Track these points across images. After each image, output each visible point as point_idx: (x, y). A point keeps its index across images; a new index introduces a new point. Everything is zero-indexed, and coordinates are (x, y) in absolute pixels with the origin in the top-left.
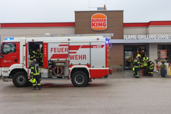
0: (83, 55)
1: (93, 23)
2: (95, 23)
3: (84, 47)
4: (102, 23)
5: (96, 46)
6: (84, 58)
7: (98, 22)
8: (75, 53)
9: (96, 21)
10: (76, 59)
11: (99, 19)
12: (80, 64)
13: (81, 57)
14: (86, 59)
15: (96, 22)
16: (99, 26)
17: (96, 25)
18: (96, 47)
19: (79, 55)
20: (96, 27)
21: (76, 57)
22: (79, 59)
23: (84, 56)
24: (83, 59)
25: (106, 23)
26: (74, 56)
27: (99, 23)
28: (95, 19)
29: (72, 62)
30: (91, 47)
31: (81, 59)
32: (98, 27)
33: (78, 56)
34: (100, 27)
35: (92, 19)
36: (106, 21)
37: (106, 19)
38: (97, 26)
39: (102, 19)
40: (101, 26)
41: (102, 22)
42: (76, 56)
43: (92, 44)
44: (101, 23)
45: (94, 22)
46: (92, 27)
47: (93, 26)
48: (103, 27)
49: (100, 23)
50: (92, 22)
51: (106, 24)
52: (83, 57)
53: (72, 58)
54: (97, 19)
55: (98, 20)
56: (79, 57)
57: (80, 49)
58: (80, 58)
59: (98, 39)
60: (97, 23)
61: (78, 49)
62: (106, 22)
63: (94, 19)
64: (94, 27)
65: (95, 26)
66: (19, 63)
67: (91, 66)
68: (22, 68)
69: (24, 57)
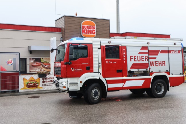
0: (163, 61)
1: (83, 30)
2: (85, 30)
3: (163, 52)
4: (92, 30)
5: (173, 51)
6: (164, 64)
7: (88, 29)
8: (155, 58)
9: (86, 28)
10: (156, 66)
11: (89, 26)
12: (160, 71)
13: (161, 63)
14: (165, 66)
15: (86, 29)
16: (89, 33)
18: (174, 53)
19: (159, 62)
20: (86, 34)
21: (156, 64)
22: (159, 66)
23: (164, 62)
24: (163, 66)
25: (95, 31)
26: (154, 62)
27: (89, 30)
28: (85, 26)
29: (152, 69)
30: (169, 52)
31: (161, 66)
32: (88, 34)
33: (158, 63)
34: (90, 34)
35: (82, 25)
36: (95, 28)
37: (95, 26)
38: (87, 33)
39: (91, 26)
40: (91, 34)
41: (91, 29)
42: (156, 62)
43: (170, 49)
44: (91, 30)
45: (84, 29)
46: (82, 34)
47: (83, 33)
48: (92, 34)
49: (90, 30)
50: (82, 29)
51: (95, 32)
52: (163, 63)
53: (152, 64)
54: (87, 26)
55: (88, 27)
56: (159, 63)
57: (159, 54)
58: (160, 64)
59: (175, 44)
60: (87, 30)
61: (157, 55)
62: (95, 30)
63: (84, 26)
64: (84, 34)
66: (92, 71)
67: (170, 73)
68: (98, 78)
69: (100, 63)
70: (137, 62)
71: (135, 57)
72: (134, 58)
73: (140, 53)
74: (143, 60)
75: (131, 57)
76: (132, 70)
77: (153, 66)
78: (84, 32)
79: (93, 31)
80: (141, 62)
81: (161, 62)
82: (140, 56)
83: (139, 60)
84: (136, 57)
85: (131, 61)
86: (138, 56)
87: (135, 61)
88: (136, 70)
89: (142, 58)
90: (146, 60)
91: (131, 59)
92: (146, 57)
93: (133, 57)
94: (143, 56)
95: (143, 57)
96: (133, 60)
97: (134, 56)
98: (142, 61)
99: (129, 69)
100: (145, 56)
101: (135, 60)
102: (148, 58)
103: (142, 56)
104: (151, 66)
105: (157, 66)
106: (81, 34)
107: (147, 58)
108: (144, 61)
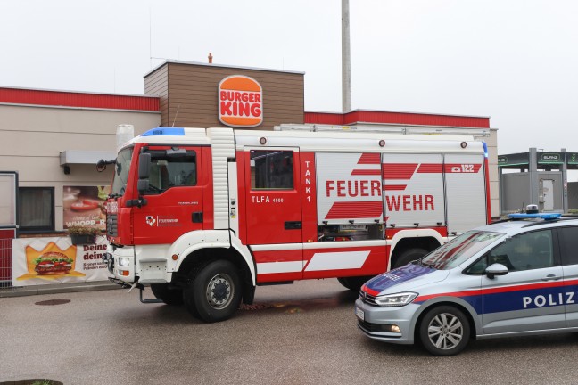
0: (426, 197)
1: (223, 103)
2: (229, 104)
3: (426, 168)
4: (251, 104)
5: (459, 165)
6: (429, 205)
7: (238, 102)
8: (403, 187)
9: (232, 100)
10: (405, 209)
11: (241, 92)
12: (416, 226)
13: (420, 202)
14: (433, 208)
15: (232, 102)
16: (241, 114)
17: (231, 108)
18: (459, 171)
19: (414, 197)
20: (232, 116)
21: (405, 203)
22: (415, 209)
23: (429, 199)
24: (426, 209)
25: (259, 106)
26: (399, 197)
27: (241, 104)
28: (231, 91)
29: (394, 217)
30: (444, 168)
31: (421, 209)
32: (238, 116)
33: (411, 200)
34: (244, 116)
35: (220, 90)
36: (261, 99)
37: (261, 93)
38: (235, 114)
39: (248, 93)
40: (248, 115)
41: (248, 102)
42: (405, 197)
43: (448, 160)
44: (247, 105)
45: (226, 102)
46: (220, 116)
47: (223, 113)
48: (251, 116)
49: (244, 103)
50: (220, 101)
51: (261, 109)
52: (427, 203)
53: (394, 205)
54: (235, 91)
55: (237, 96)
56: (415, 203)
57: (415, 175)
58: (418, 206)
59: (463, 145)
60: (235, 105)
61: (409, 177)
62: (261, 104)
63: (227, 91)
64: (226, 115)
65: (229, 113)
66: (211, 227)
67: (450, 232)
68: (227, 245)
69: (233, 203)
70: (348, 199)
71: (342, 185)
72: (339, 188)
73: (355, 173)
74: (365, 191)
75: (328, 183)
76: (332, 222)
77: (397, 209)
78: (225, 109)
79: (254, 106)
80: (359, 198)
81: (421, 197)
82: (356, 182)
83: (353, 192)
84: (346, 185)
85: (328, 195)
86: (349, 182)
87: (339, 195)
88: (344, 221)
89: (363, 188)
90: (376, 191)
91: (329, 189)
92: (375, 185)
93: (335, 185)
94: (367, 182)
95: (365, 185)
96: (334, 193)
97: (339, 182)
98: (363, 195)
99: (321, 218)
100: (373, 182)
101: (342, 192)
102: (381, 188)
103: (362, 182)
104: (391, 209)
105: (409, 209)
106: (217, 115)
107: (378, 188)
108: (367, 195)
